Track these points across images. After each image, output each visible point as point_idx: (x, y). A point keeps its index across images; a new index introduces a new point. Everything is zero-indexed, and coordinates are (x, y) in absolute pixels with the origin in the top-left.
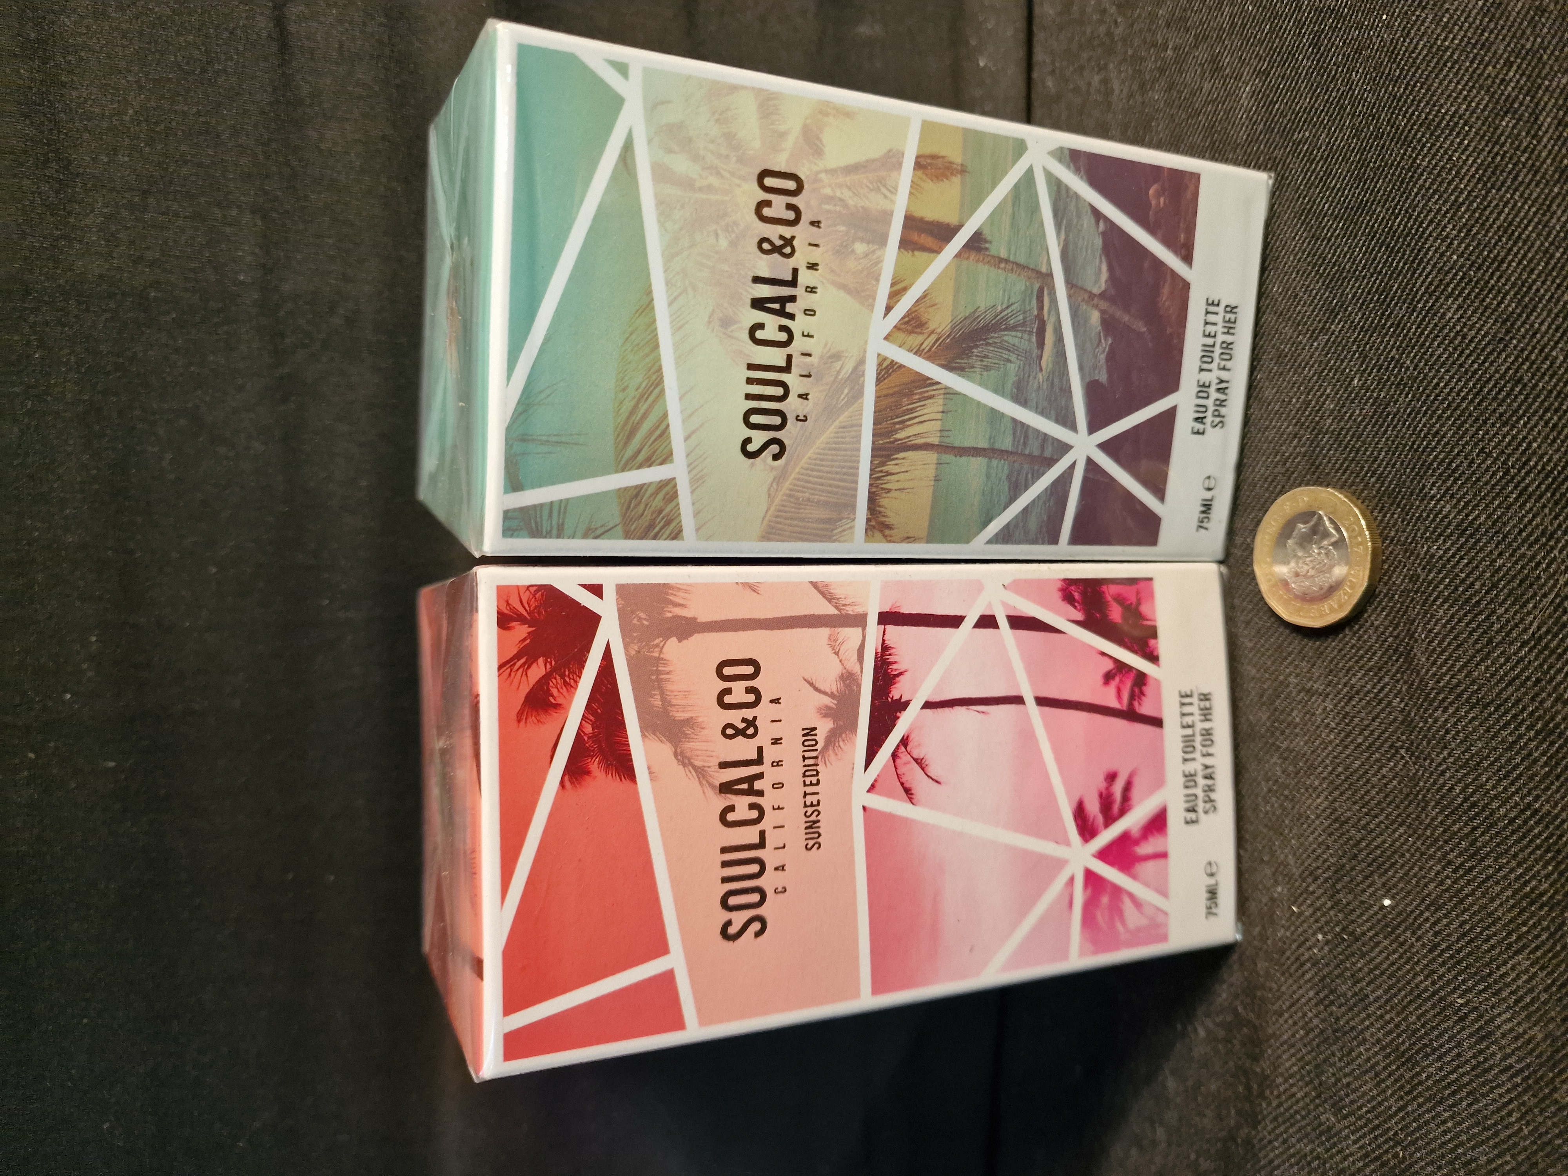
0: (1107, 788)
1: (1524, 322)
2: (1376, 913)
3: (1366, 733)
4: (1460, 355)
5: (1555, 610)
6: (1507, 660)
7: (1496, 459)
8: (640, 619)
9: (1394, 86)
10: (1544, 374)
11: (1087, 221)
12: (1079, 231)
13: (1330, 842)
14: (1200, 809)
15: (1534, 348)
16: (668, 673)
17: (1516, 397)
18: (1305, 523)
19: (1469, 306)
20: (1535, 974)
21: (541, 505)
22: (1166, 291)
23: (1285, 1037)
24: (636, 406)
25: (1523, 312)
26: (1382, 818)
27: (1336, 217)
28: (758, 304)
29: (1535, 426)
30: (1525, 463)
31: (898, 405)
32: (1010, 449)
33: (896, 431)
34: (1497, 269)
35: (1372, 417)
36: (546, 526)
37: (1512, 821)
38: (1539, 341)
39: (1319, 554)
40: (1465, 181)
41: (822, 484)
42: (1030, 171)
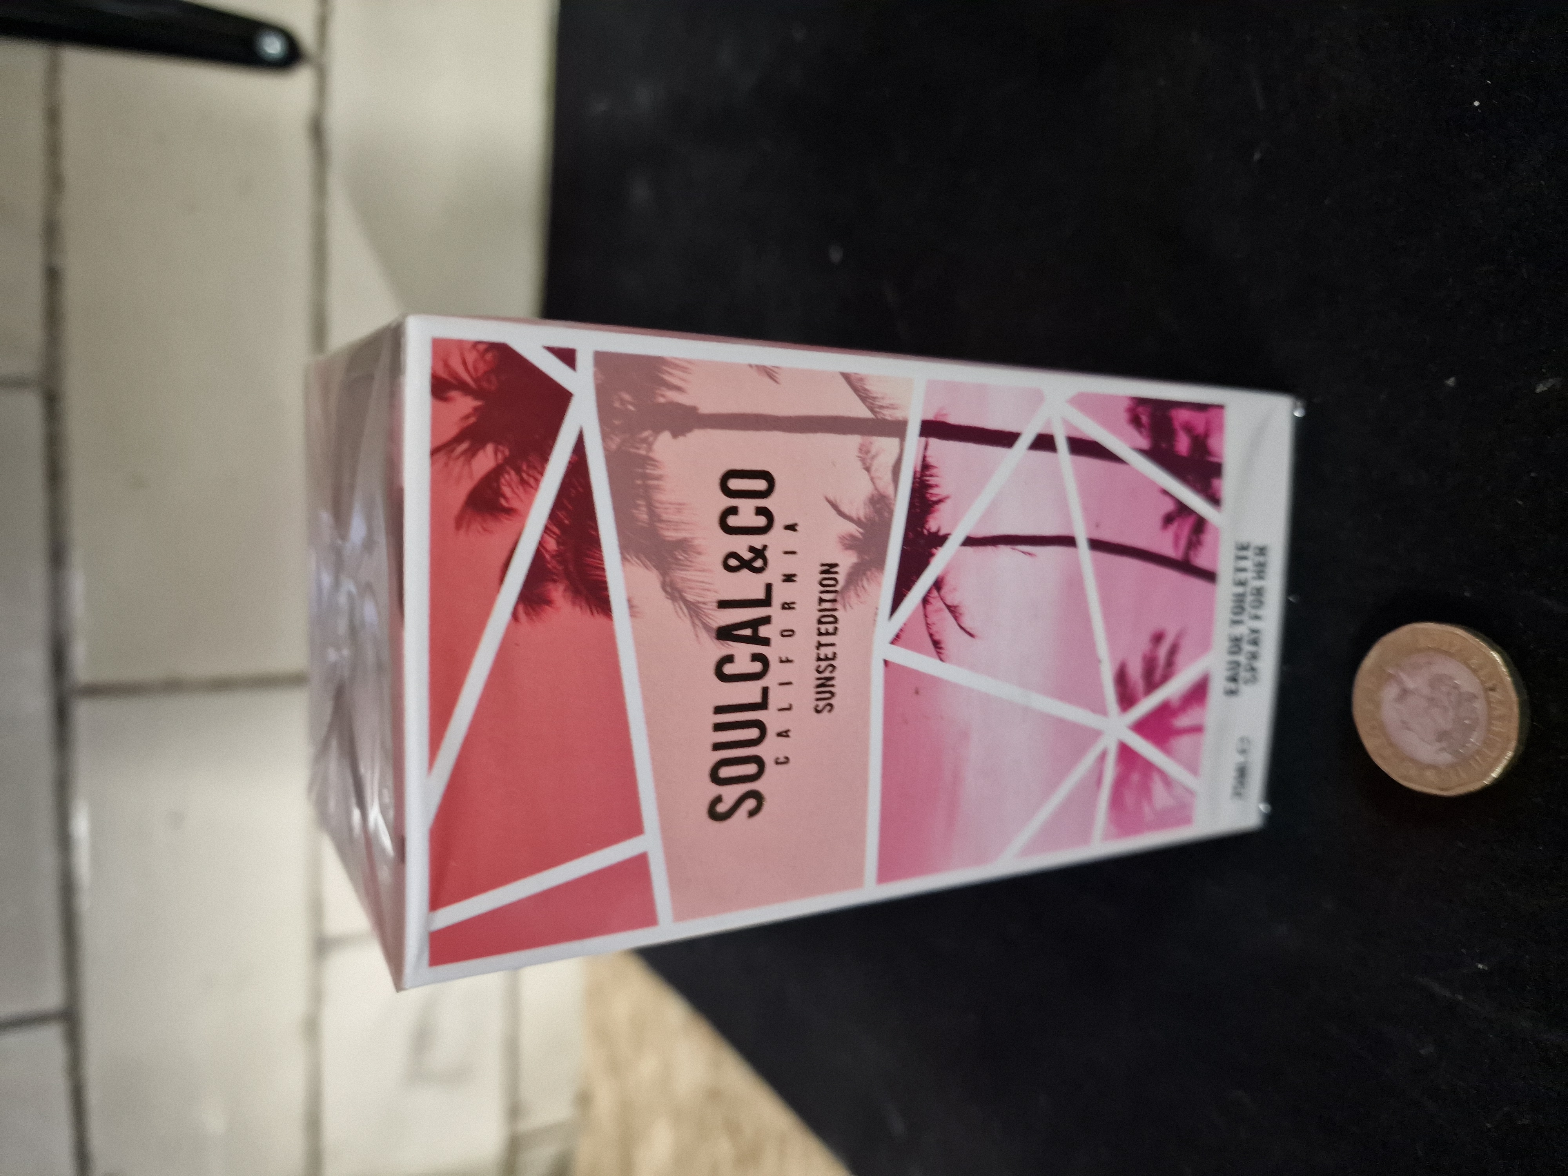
0: (1152, 651)
8: (623, 401)
14: (1241, 678)
16: (659, 478)
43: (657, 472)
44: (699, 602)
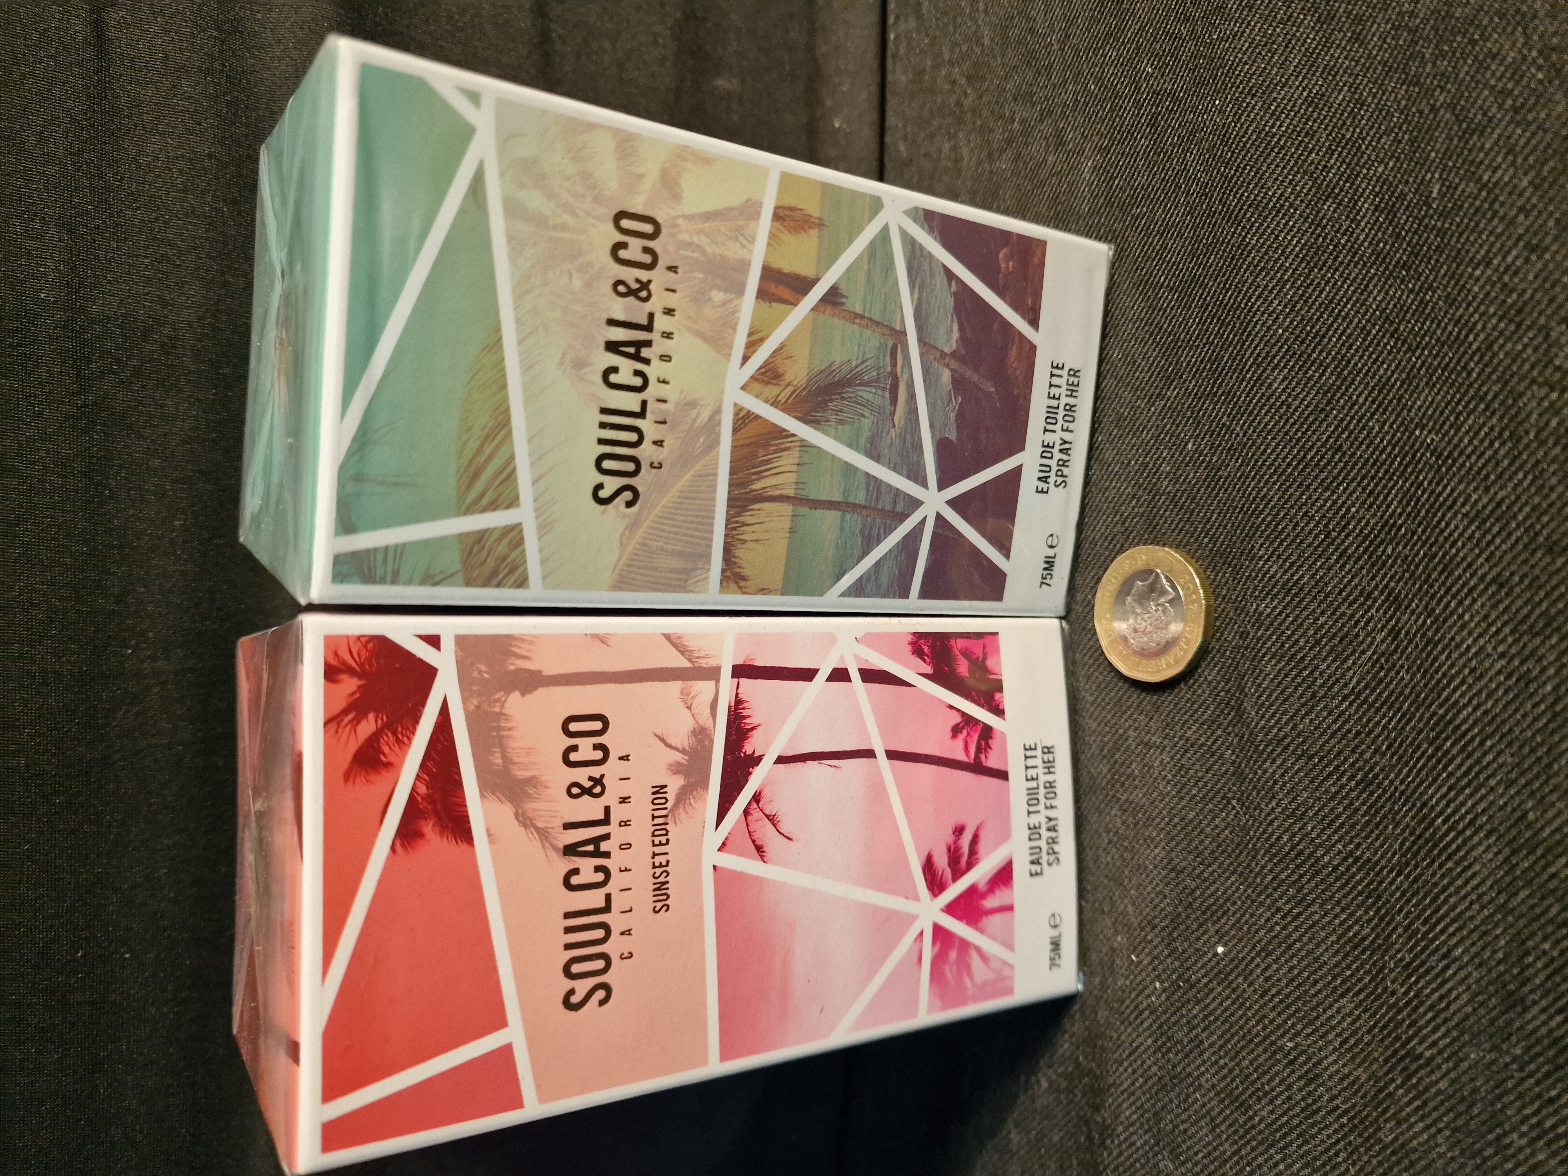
0: (955, 842)
1: (1343, 394)
2: (1210, 960)
3: (1200, 784)
4: (1285, 424)
5: (1373, 666)
6: (1329, 714)
7: (1318, 523)
8: (480, 672)
9: (1226, 168)
10: (1361, 443)
11: (940, 280)
12: (933, 290)
13: (1167, 892)
14: (1045, 858)
15: (1353, 418)
16: (510, 729)
17: (1336, 464)
18: (1142, 581)
19: (1293, 377)
20: (1359, 1017)
21: (375, 550)
22: (1013, 352)
23: (1125, 1086)
24: (481, 448)
25: (1342, 384)
26: (1215, 867)
27: (1172, 289)
28: (612, 347)
29: (1354, 492)
30: (1345, 527)
31: (754, 456)
32: (863, 503)
33: (752, 482)
34: (1319, 344)
35: (1205, 481)
36: (379, 572)
37: (1335, 868)
38: (1357, 412)
39: (1156, 611)
40: (1290, 260)
41: (676, 533)
42: (886, 229)
43: (509, 725)
44: (548, 827)
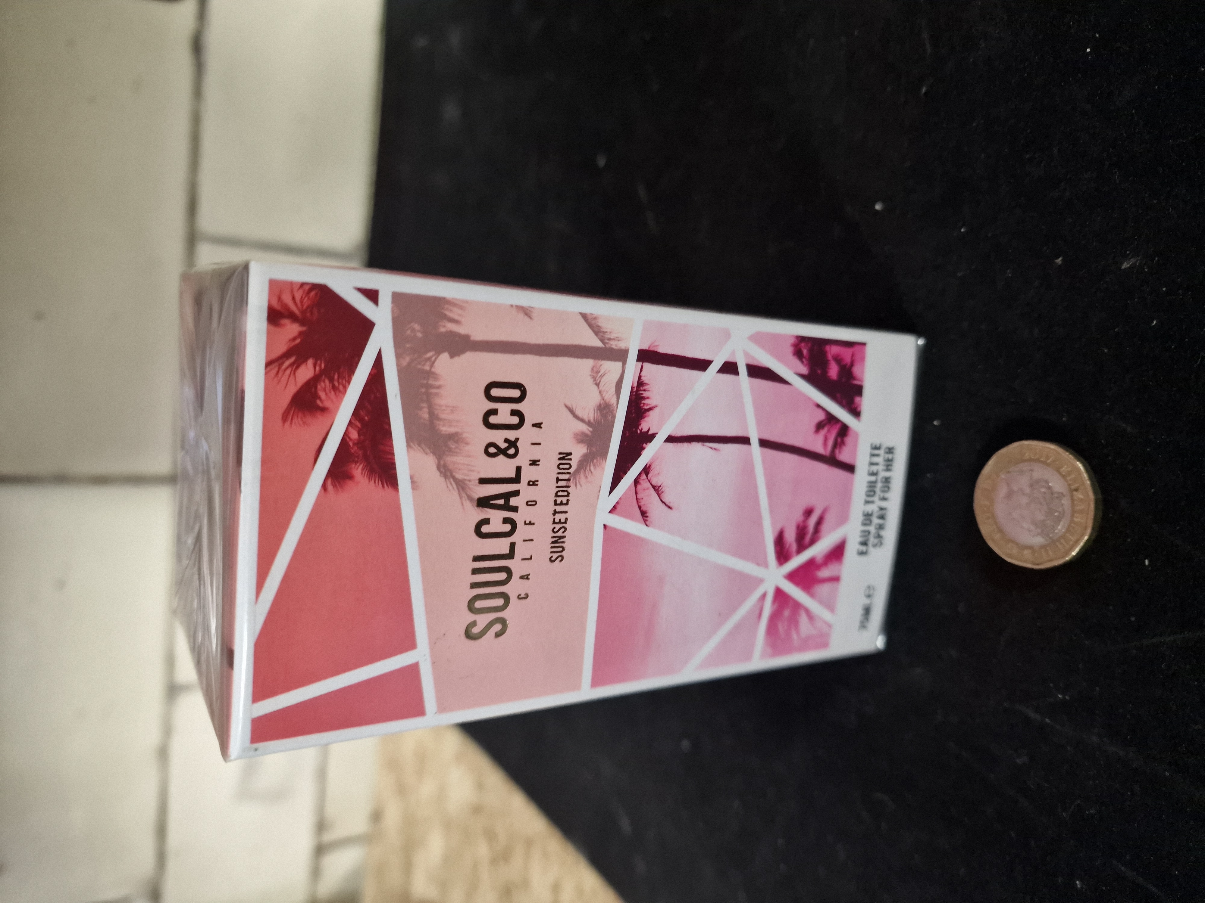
43: (437, 383)
44: (465, 480)
